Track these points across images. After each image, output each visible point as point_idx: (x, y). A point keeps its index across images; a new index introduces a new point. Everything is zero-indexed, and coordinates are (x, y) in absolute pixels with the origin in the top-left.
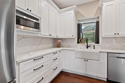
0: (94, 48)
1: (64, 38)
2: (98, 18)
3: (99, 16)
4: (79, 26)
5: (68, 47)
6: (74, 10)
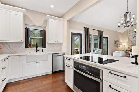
1: (6, 42)
2: (45, 27)
4: (27, 30)
5: (12, 53)
6: (23, 13)
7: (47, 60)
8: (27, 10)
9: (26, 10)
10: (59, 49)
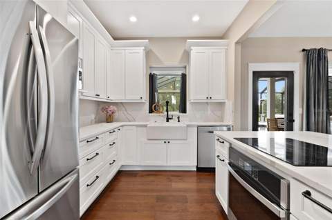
0: (179, 121)
1: (121, 103)
2: (185, 67)
3: (185, 64)
4: (152, 78)
5: (130, 121)
6: (143, 48)
7: (186, 139)
8: (150, 39)
9: (147, 41)
10: (219, 117)
